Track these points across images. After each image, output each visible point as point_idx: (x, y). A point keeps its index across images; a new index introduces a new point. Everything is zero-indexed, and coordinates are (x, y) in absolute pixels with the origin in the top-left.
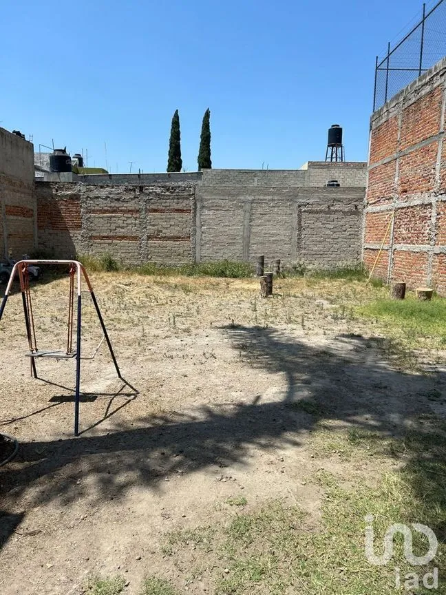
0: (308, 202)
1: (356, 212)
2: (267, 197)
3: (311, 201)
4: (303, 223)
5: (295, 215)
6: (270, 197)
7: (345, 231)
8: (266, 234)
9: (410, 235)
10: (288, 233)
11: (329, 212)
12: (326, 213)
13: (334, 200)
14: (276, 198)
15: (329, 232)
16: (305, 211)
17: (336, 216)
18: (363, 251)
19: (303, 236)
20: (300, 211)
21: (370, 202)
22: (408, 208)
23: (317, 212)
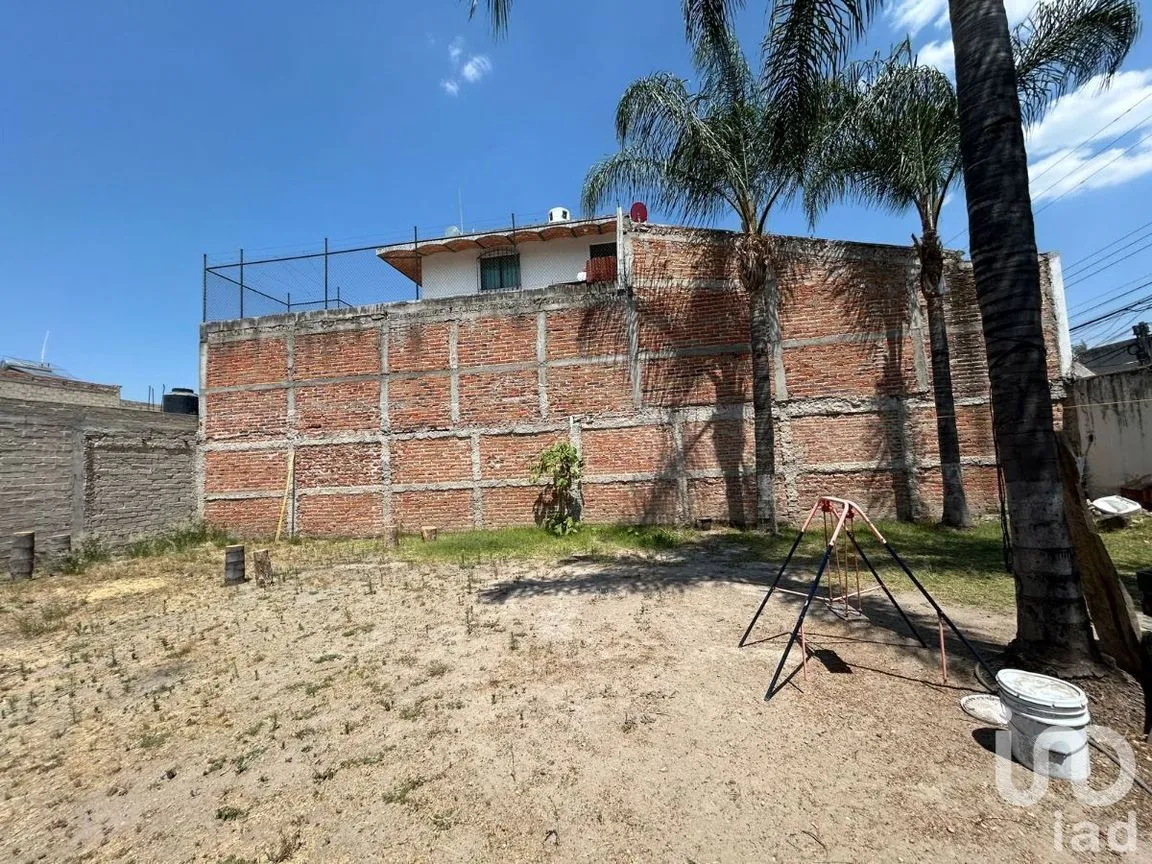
0: (106, 431)
1: (188, 451)
2: (12, 419)
3: (111, 431)
4: (96, 468)
5: (80, 453)
6: (21, 419)
7: (171, 477)
8: (9, 489)
9: (336, 476)
10: (64, 485)
11: (145, 449)
12: (139, 450)
13: (152, 430)
14: (35, 420)
15: (145, 481)
16: (100, 447)
17: (155, 456)
18: (201, 504)
19: (97, 490)
20: (90, 447)
21: (217, 437)
22: (327, 445)
23: (122, 449)
